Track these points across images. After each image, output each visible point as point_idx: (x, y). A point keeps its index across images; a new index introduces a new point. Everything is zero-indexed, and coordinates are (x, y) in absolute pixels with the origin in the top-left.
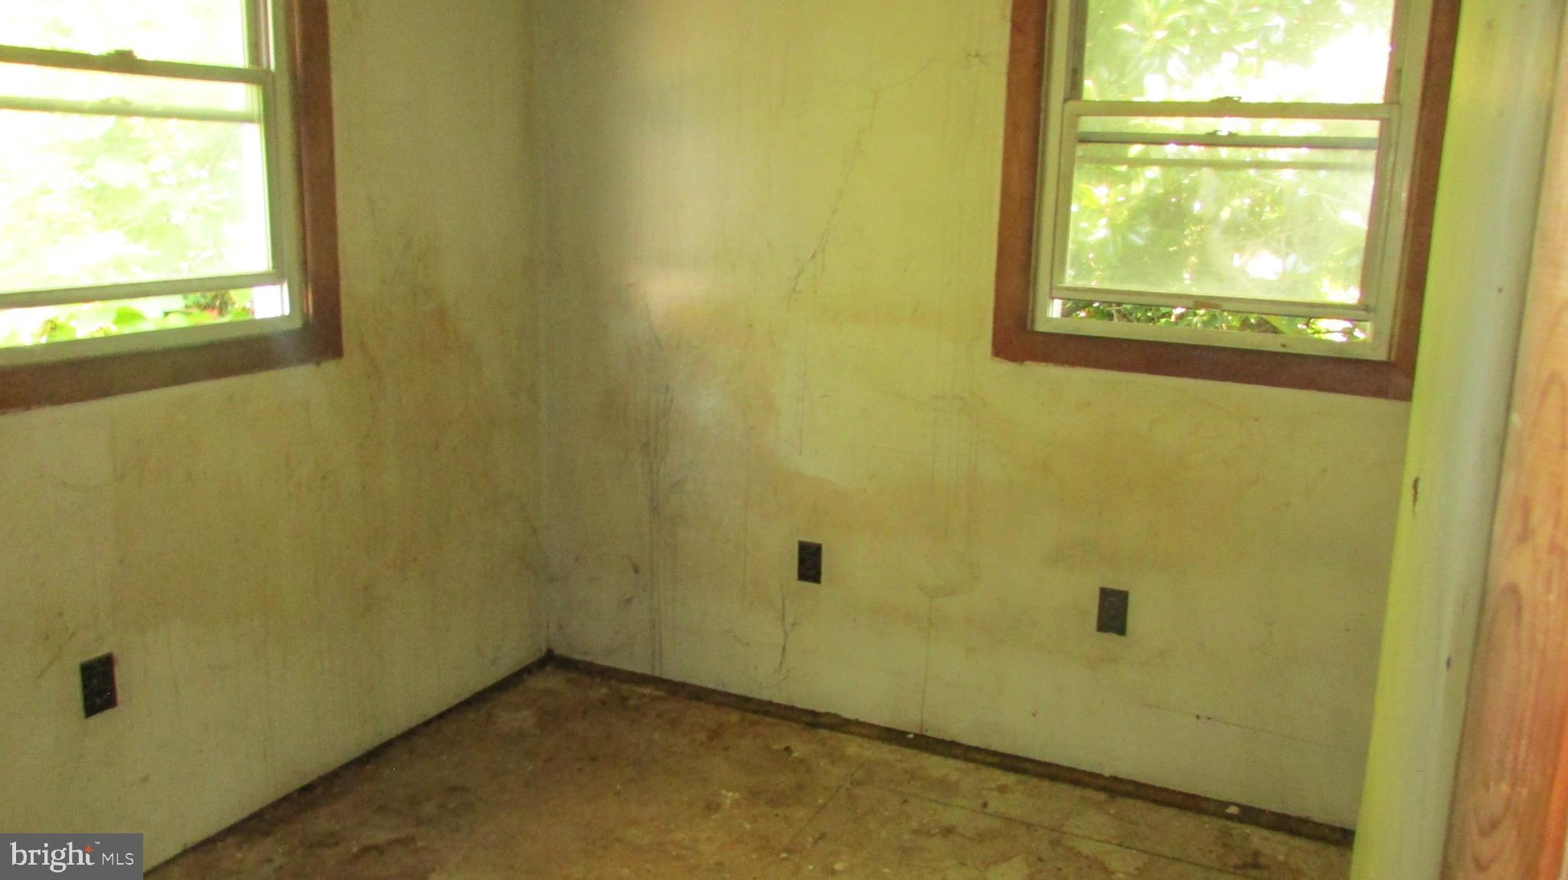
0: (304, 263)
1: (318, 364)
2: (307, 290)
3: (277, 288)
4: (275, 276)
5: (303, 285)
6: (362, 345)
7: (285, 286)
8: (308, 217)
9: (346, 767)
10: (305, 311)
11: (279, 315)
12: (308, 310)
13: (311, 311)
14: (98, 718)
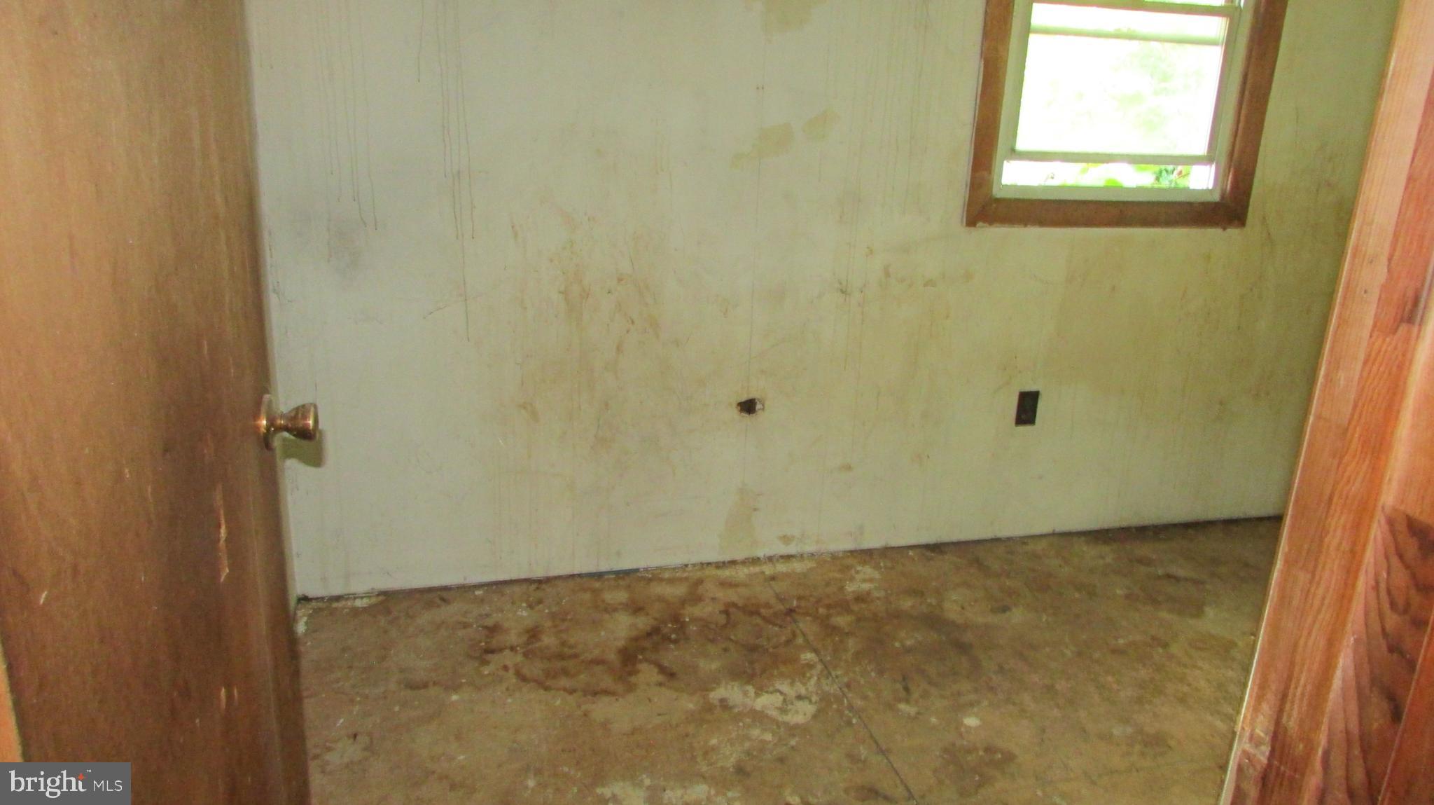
0: (1231, 154)
1: (1224, 229)
2: (1229, 172)
3: (1208, 167)
4: (1207, 160)
5: (1227, 171)
6: (1264, 220)
7: (1214, 166)
8: (1242, 118)
9: (1175, 525)
10: (1225, 187)
11: (1205, 188)
12: (1227, 186)
13: (1229, 187)
14: (1022, 429)
